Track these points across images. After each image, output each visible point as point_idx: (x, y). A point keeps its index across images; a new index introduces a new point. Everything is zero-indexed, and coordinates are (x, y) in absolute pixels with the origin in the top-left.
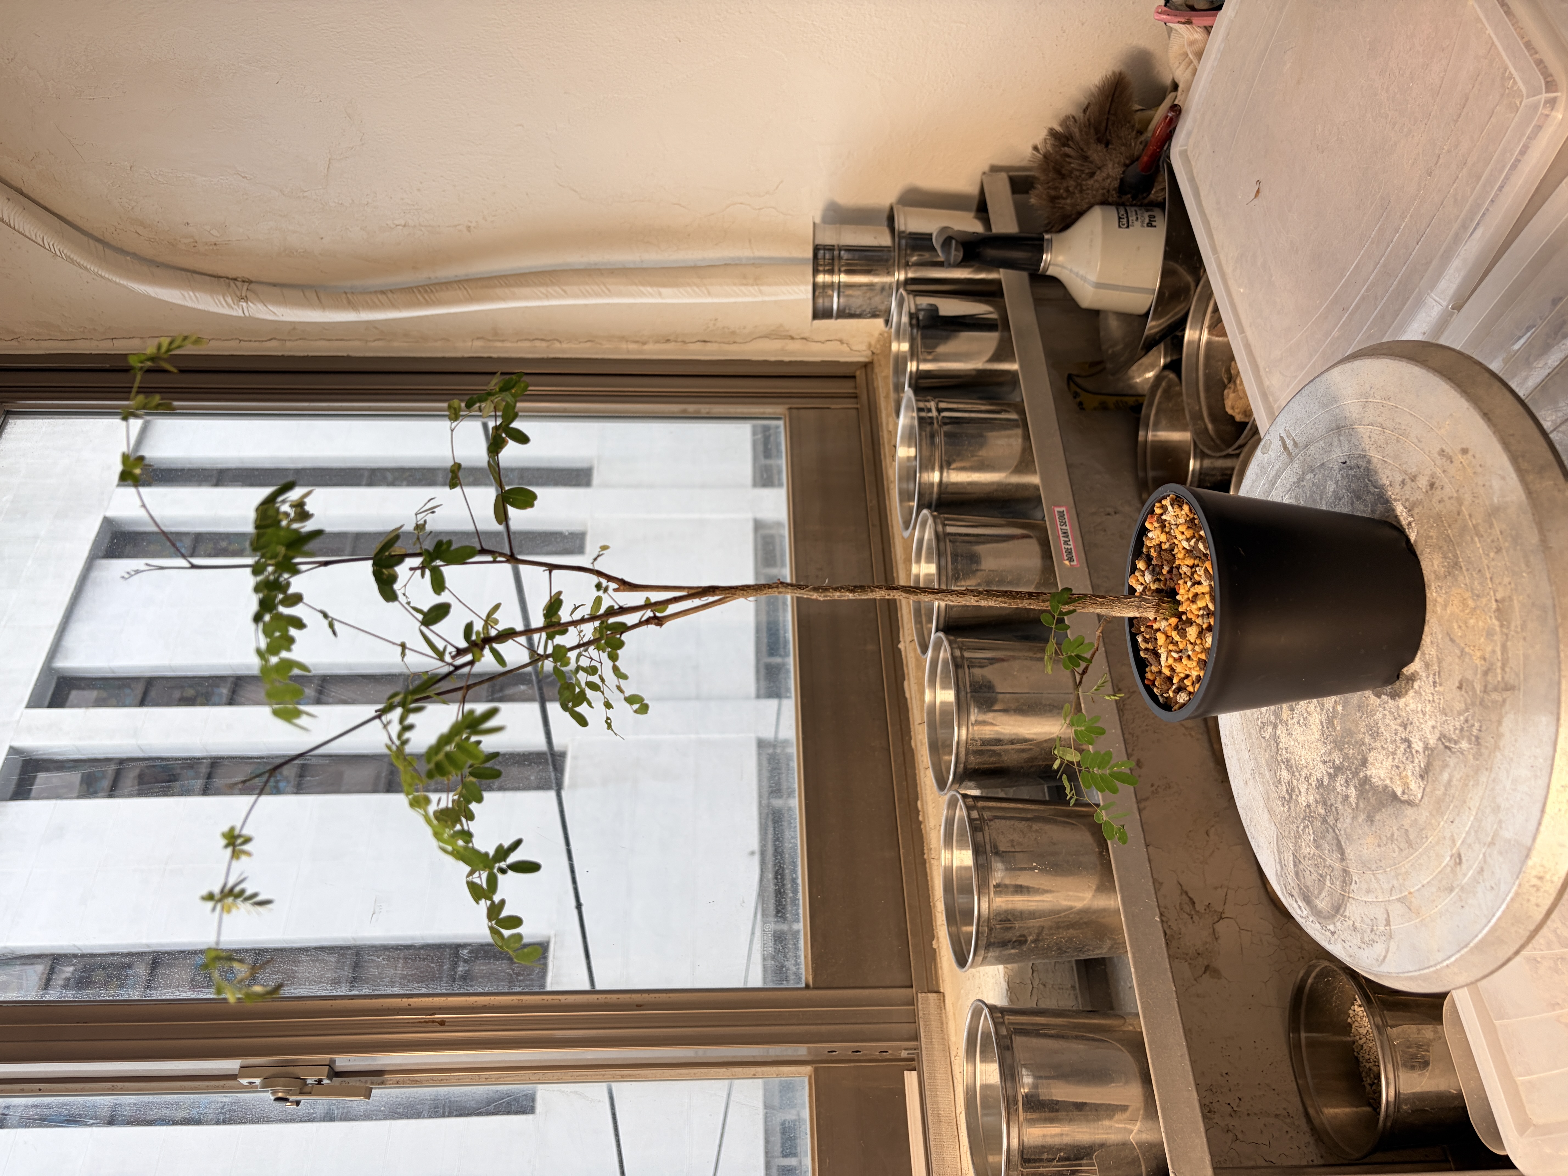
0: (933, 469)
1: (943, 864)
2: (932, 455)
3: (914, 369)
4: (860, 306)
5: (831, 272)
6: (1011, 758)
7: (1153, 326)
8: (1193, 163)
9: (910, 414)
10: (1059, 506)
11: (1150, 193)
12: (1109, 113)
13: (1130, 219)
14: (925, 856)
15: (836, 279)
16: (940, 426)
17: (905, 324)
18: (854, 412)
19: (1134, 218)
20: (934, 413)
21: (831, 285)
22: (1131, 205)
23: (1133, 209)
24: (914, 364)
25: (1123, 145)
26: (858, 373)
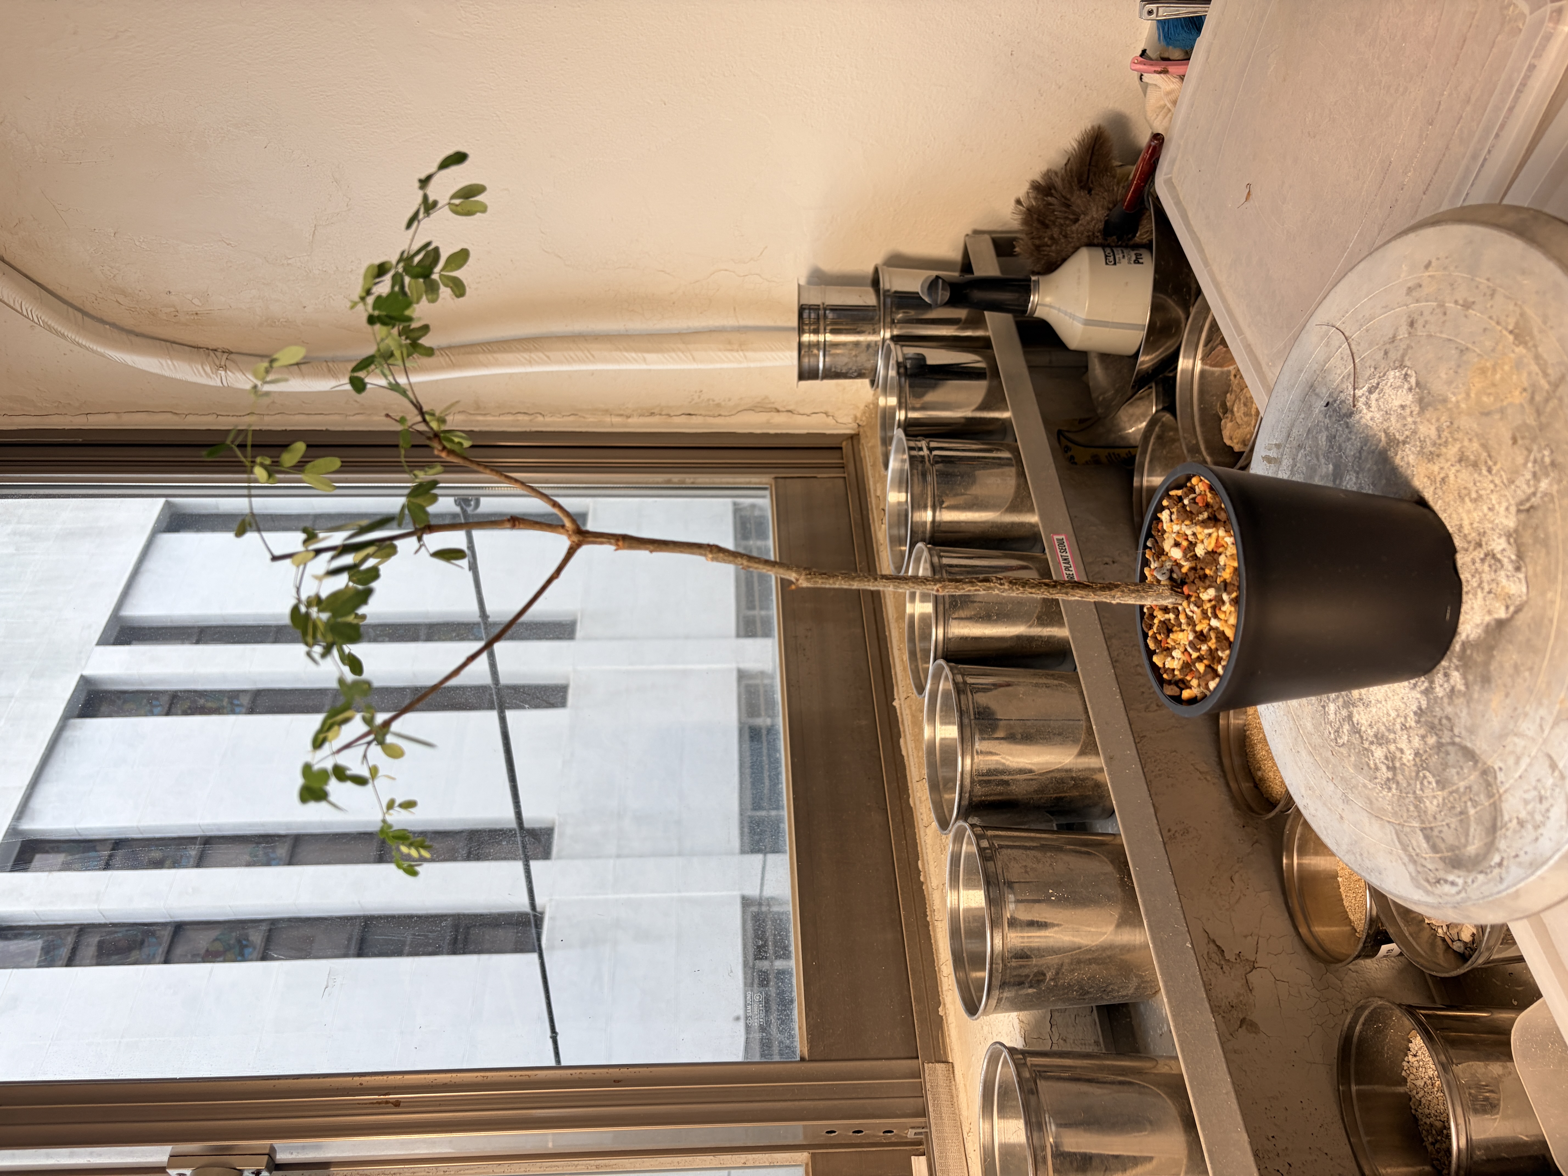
0: (925, 508)
1: (949, 905)
2: (923, 494)
3: (903, 417)
4: (846, 364)
5: (816, 332)
6: (1018, 790)
7: (1146, 361)
8: (1179, 188)
9: (900, 456)
10: (1058, 534)
11: (1134, 236)
12: (1090, 164)
13: (1117, 257)
14: (928, 919)
15: (821, 338)
16: (932, 465)
17: (892, 378)
18: (841, 481)
19: (1121, 256)
20: (925, 452)
21: (817, 345)
22: (1117, 246)
23: (1119, 249)
24: (903, 413)
25: (1106, 191)
26: (844, 444)
